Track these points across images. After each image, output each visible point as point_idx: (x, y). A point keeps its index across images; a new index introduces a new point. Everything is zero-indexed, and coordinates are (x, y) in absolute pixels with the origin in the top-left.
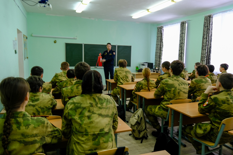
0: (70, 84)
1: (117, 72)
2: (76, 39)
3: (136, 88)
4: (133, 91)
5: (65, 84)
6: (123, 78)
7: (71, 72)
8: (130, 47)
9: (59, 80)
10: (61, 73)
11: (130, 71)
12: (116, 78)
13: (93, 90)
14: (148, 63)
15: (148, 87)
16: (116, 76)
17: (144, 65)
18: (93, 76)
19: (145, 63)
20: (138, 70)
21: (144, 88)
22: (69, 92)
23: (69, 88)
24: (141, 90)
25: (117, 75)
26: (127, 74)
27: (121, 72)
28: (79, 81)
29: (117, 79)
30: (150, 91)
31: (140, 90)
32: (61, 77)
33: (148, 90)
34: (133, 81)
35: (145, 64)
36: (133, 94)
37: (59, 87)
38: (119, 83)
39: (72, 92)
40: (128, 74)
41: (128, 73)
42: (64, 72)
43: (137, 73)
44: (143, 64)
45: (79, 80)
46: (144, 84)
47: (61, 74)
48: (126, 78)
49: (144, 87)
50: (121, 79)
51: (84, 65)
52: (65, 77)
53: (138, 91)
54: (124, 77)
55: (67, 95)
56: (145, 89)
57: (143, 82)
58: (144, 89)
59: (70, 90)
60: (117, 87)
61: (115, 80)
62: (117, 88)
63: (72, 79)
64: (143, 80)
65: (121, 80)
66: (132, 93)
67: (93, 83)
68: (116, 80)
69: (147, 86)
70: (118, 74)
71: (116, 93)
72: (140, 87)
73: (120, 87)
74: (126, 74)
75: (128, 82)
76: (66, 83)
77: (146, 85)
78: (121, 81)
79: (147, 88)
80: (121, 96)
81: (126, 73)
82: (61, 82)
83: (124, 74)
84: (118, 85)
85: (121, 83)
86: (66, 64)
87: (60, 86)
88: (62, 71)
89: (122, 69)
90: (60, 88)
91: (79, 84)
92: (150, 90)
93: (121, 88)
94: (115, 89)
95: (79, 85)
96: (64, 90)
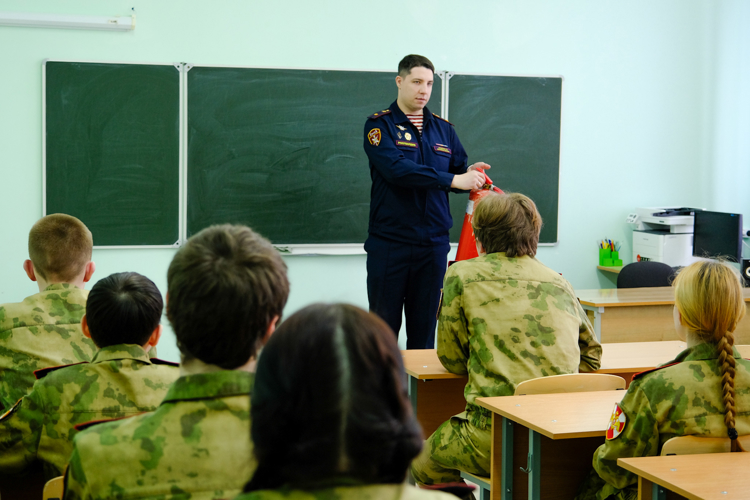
0: (108, 393)
1: (466, 291)
2: (127, 30)
3: (624, 427)
4: (602, 452)
5: (71, 390)
6: (516, 340)
7: (123, 296)
8: (551, 89)
9: (19, 356)
10: (30, 300)
11: (564, 282)
12: (457, 341)
13: (344, 462)
14: (699, 214)
15: (725, 413)
16: (456, 326)
17: (664, 230)
18: (343, 352)
19: (669, 213)
20: (618, 269)
21: (691, 421)
22: (124, 462)
23: (130, 432)
24: (669, 443)
25: (463, 316)
26: (544, 306)
27: (497, 294)
28: (200, 380)
29: (466, 350)
30: (736, 448)
31: (663, 437)
32: (34, 331)
33: (728, 443)
34: (588, 364)
35: (670, 221)
36: (603, 475)
37: (22, 418)
38: (481, 380)
39: (148, 465)
40: (552, 309)
41: (550, 299)
42: (55, 298)
43: (614, 296)
44: (657, 220)
45: (198, 368)
46: (689, 394)
47: (28, 310)
48: (537, 339)
49: (690, 413)
50: (501, 345)
51: (241, 252)
52: (63, 333)
53: (644, 453)
54: (522, 336)
55: (113, 486)
56: (698, 429)
57: (682, 375)
58: (695, 434)
59: (132, 451)
60: (462, 415)
61: (443, 359)
62: (460, 421)
63: (124, 354)
64: (680, 359)
65: (495, 352)
66: (596, 465)
67: (345, 402)
68: (454, 353)
69: (715, 410)
70: (475, 312)
71: (455, 462)
72: (659, 415)
73: (488, 413)
74: (535, 312)
75: (555, 371)
76: (77, 389)
77: (708, 404)
78: (500, 363)
79: (715, 424)
80: (497, 485)
81: (533, 296)
82: (41, 374)
83: (524, 305)
84: (469, 398)
85: (500, 378)
86: (71, 231)
87: (33, 406)
88: (34, 288)
89: (505, 265)
90: (35, 427)
91: (206, 399)
92: (742, 442)
93: (499, 418)
94: (447, 429)
95: (201, 405)
96: (87, 450)
